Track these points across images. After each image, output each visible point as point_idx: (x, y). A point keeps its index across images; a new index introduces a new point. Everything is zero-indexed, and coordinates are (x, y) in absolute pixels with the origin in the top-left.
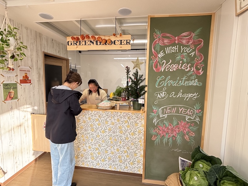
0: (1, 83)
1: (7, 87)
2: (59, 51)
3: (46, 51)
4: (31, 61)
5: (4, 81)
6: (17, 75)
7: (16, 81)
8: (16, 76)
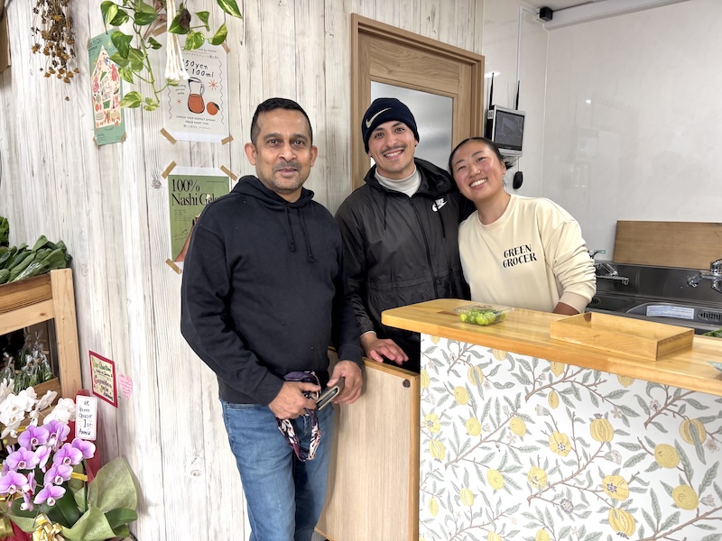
0: (164, 175)
1: (185, 194)
2: (434, 14)
3: (368, 13)
4: (297, 64)
5: (173, 165)
6: (230, 139)
7: (223, 168)
8: (224, 142)
